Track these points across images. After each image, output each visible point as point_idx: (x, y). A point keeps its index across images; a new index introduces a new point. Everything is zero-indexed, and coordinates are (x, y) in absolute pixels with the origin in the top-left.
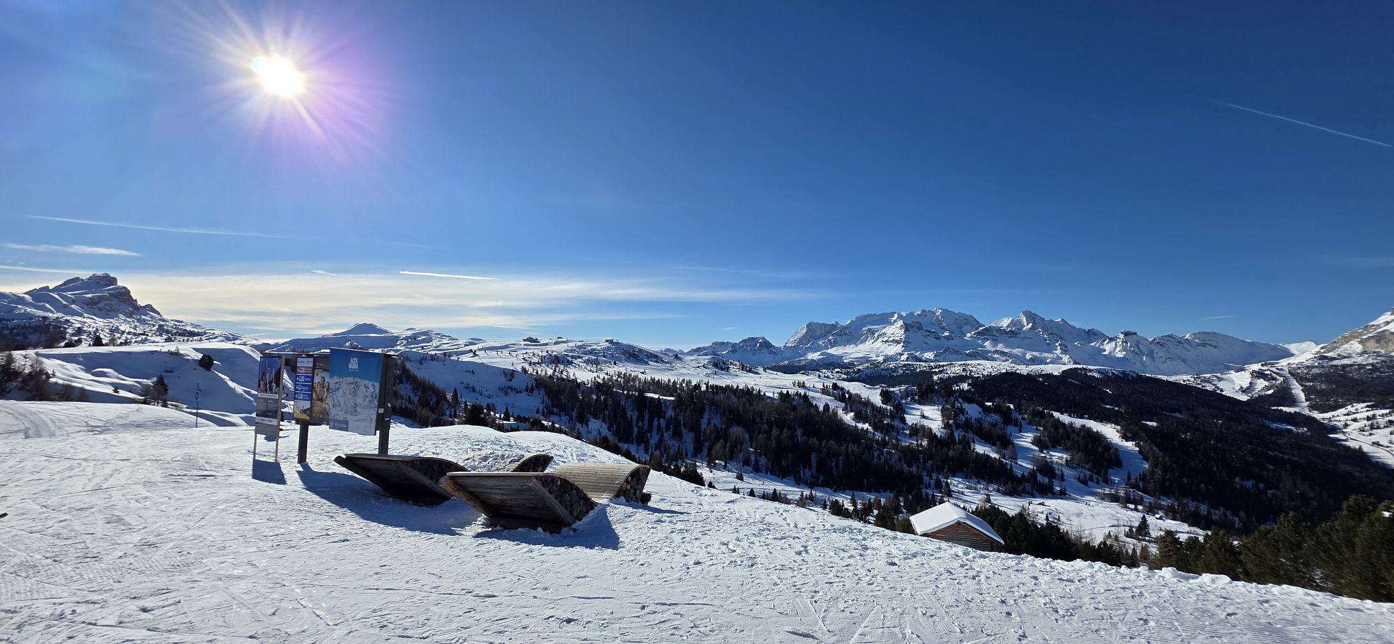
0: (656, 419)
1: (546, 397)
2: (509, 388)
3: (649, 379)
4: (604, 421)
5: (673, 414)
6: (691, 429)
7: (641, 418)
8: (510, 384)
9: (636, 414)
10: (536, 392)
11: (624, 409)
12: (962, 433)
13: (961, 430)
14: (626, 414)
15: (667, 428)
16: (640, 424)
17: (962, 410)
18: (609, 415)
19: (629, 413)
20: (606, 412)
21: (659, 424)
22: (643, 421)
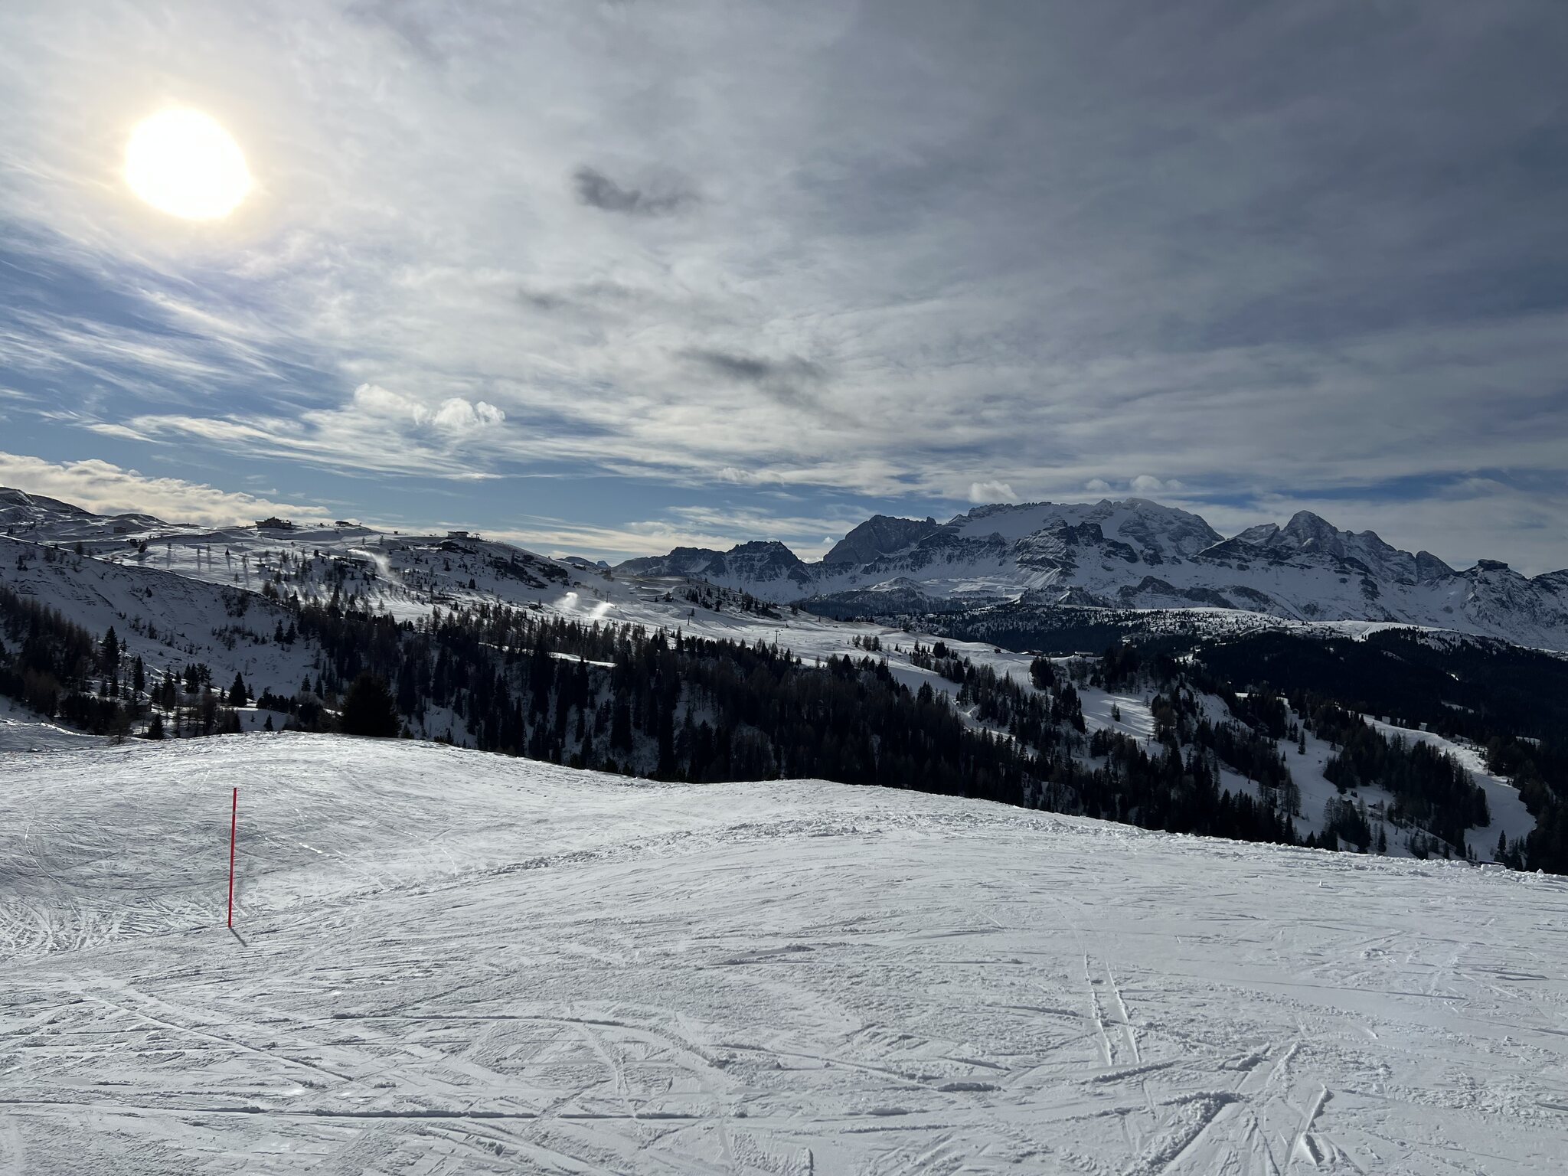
0: (573, 709)
1: (324, 655)
2: (237, 630)
3: (551, 620)
4: (458, 709)
5: (612, 698)
6: (651, 733)
7: (540, 704)
8: (238, 622)
9: (530, 695)
10: (299, 642)
11: (503, 684)
12: (1194, 753)
13: (1191, 746)
14: (507, 696)
15: (600, 728)
16: (539, 717)
17: (1191, 706)
18: (471, 696)
19: (515, 695)
20: (464, 691)
21: (581, 721)
22: (545, 712)
